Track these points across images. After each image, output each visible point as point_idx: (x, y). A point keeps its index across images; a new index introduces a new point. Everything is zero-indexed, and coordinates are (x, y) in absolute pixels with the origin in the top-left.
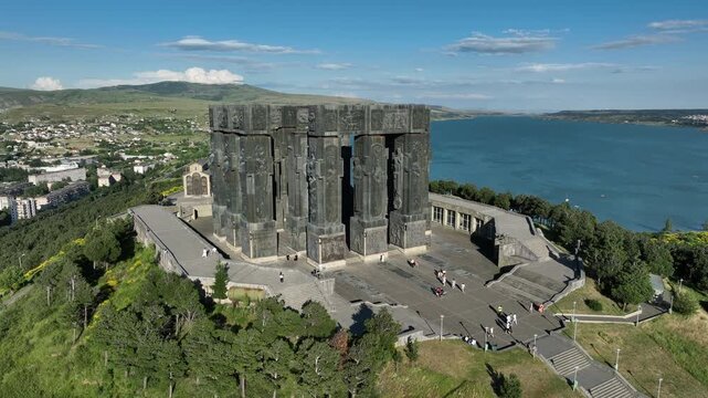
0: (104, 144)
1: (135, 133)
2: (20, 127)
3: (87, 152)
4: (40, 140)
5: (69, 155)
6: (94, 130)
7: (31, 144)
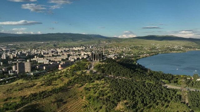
0: (123, 51)
1: (130, 49)
2: (111, 48)
3: (118, 53)
4: (112, 50)
5: (115, 53)
6: (123, 48)
7: (110, 51)
